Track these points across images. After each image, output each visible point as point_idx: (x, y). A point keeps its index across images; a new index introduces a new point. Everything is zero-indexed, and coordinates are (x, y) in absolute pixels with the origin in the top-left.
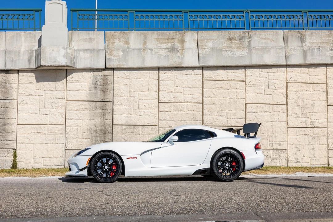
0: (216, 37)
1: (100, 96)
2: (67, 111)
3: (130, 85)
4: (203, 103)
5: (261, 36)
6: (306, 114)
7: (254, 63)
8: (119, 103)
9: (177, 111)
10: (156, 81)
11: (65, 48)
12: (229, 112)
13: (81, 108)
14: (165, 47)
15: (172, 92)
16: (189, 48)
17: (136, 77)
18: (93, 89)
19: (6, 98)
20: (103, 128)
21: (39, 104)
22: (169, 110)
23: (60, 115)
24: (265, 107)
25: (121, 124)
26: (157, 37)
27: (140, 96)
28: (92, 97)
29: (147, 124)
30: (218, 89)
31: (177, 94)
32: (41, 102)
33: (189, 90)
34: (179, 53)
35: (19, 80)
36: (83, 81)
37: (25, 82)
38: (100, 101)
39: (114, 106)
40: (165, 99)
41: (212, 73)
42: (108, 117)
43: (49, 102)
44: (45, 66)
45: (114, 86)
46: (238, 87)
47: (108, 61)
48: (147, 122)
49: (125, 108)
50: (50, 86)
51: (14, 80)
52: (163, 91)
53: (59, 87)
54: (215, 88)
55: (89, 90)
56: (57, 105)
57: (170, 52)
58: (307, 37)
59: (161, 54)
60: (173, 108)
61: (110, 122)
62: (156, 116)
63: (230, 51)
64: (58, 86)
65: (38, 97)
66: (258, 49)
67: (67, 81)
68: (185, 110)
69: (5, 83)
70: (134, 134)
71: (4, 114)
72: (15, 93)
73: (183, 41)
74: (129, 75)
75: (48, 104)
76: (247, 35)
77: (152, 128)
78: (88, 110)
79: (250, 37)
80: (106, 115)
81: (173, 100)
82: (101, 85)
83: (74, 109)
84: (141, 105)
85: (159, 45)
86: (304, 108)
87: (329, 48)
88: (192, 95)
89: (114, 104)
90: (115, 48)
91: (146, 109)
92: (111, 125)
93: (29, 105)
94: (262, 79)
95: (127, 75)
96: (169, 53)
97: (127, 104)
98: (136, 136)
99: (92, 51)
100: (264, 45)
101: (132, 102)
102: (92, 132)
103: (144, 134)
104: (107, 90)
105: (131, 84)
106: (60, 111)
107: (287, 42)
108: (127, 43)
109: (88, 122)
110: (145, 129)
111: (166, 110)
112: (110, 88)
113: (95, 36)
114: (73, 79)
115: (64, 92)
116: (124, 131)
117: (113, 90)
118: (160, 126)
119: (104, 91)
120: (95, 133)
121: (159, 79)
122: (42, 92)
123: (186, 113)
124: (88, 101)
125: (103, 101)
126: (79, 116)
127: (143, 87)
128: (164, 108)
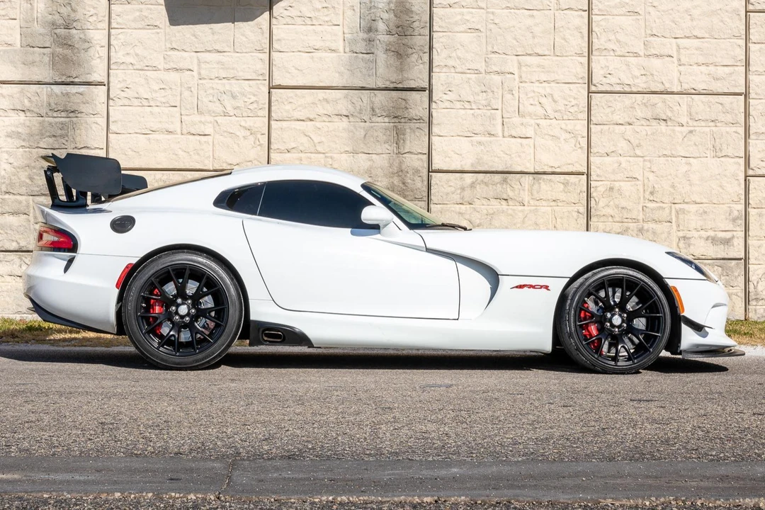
1: (384, 70)
2: (272, 123)
3: (488, 33)
4: (746, 95)
8: (451, 96)
9: (654, 123)
10: (582, 17)
13: (322, 111)
15: (636, 55)
17: (509, 2)
18: (361, 46)
19: (72, 80)
20: (396, 181)
21: (179, 98)
22: (627, 120)
23: (252, 138)
25: (459, 168)
27: (524, 68)
28: (359, 74)
29: (550, 170)
31: (656, 63)
32: (186, 93)
33: (697, 49)
35: (113, 15)
36: (327, 19)
37: (133, 25)
38: (386, 89)
39: (434, 105)
40: (613, 80)
42: (415, 142)
43: (211, 91)
45: (434, 35)
48: (547, 161)
49: (472, 112)
50: (216, 37)
51: (94, 18)
52: (604, 53)
53: (244, 39)
55: (347, 50)
56: (240, 104)
60: (639, 114)
61: (418, 162)
62: (580, 139)
64: (243, 35)
65: (174, 76)
67: (274, 21)
68: (684, 120)
69: (67, 27)
70: (504, 202)
71: (63, 132)
72: (98, 60)
75: (211, 98)
77: (566, 184)
78: (345, 119)
80: (407, 136)
81: (641, 84)
82: (389, 33)
83: (297, 115)
84: (527, 103)
88: (707, 65)
89: (434, 99)
91: (546, 117)
92: (425, 171)
93: (145, 103)
97: (480, 98)
98: (510, 212)
101: (495, 90)
103: (537, 203)
104: (410, 51)
105: (492, 26)
106: (249, 122)
109: (344, 160)
110: (543, 186)
111: (617, 118)
112: (420, 41)
115: (261, 56)
116: (467, 193)
117: (431, 48)
118: (593, 177)
119: (400, 54)
121: (589, 10)
122: (187, 59)
123: (685, 129)
124: (344, 88)
125: (396, 89)
126: (316, 141)
127: (534, 37)
128: (608, 110)
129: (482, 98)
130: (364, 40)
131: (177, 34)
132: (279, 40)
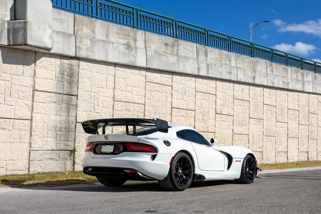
0: (157, 41)
1: (66, 90)
2: (34, 103)
3: (92, 79)
5: (185, 46)
6: (205, 120)
7: (181, 70)
9: (126, 111)
10: (113, 77)
11: (51, 27)
12: (161, 114)
13: (48, 100)
14: (123, 43)
15: (124, 90)
16: (141, 48)
17: (97, 70)
18: (60, 79)
20: (67, 125)
21: (4, 91)
22: (121, 110)
23: (27, 108)
24: (183, 112)
26: (116, 31)
27: (99, 92)
28: (59, 89)
30: (155, 91)
31: (128, 93)
32: (6, 89)
33: (136, 90)
34: (133, 51)
36: (51, 68)
38: (66, 94)
39: (78, 101)
40: (119, 98)
41: (152, 76)
42: (73, 113)
43: (15, 90)
44: (30, 46)
45: (79, 78)
46: (168, 92)
47: (78, 49)
49: (87, 104)
50: (18, 70)
52: (117, 89)
53: (27, 72)
54: (153, 90)
55: (56, 80)
56: (24, 95)
57: (126, 48)
58: (209, 53)
59: (120, 50)
60: (124, 108)
61: (72, 119)
62: (111, 114)
63: (166, 56)
64: (26, 70)
65: (3, 82)
66: (183, 58)
67: (36, 67)
68: (132, 110)
73: (135, 40)
74: (91, 67)
75: (15, 92)
76: (176, 43)
78: (54, 103)
79: (178, 46)
80: (71, 111)
81: (124, 100)
82: (67, 76)
83: (41, 101)
84: (100, 102)
85: (118, 40)
86: (203, 115)
87: (220, 65)
88: (137, 95)
89: (78, 99)
90: (83, 36)
91: (104, 107)
92: (75, 122)
94: (182, 85)
95: (90, 67)
96: (127, 50)
99: (64, 34)
100: (186, 55)
101: (93, 98)
102: (57, 129)
104: (73, 82)
105: (93, 77)
106: (27, 102)
107: (198, 55)
108: (93, 32)
109: (53, 118)
111: (119, 109)
112: (76, 80)
113: (66, 17)
114: (42, 65)
115: (32, 79)
117: (78, 82)
119: (70, 83)
120: (60, 131)
121: (115, 76)
122: (8, 77)
123: (132, 113)
124: (55, 93)
125: (69, 95)
126: (46, 110)
127: (102, 82)
128: (117, 106)
129: (89, 100)
130: (61, 77)
131: (5, 67)
132: (37, 74)
